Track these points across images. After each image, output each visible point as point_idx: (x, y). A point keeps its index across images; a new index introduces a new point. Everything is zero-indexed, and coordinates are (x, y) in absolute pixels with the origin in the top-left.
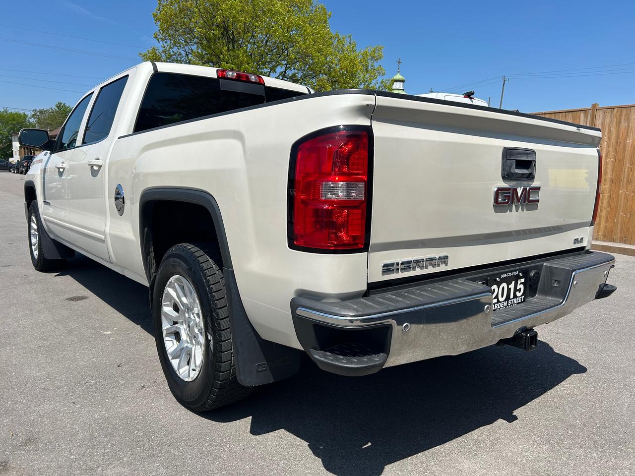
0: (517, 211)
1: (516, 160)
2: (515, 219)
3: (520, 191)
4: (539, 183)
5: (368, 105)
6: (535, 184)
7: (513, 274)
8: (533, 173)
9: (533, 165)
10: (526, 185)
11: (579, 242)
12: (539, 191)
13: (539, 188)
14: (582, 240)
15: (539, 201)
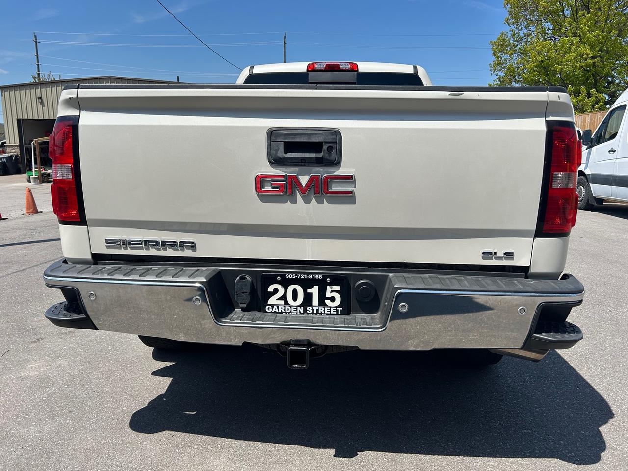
0: (308, 203)
1: (284, 142)
2: (305, 211)
3: (303, 179)
4: (353, 170)
5: (70, 98)
6: (342, 171)
7: (310, 277)
8: (328, 158)
9: (325, 147)
10: (321, 172)
11: (500, 258)
12: (354, 182)
13: (351, 177)
14: (509, 255)
15: (351, 192)
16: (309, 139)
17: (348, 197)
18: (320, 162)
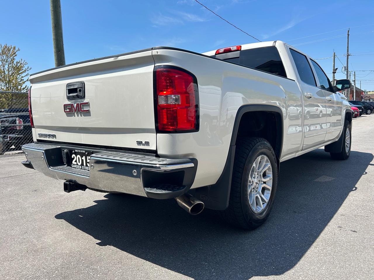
0: (78, 116)
1: (68, 89)
2: (78, 120)
3: (75, 105)
4: (89, 100)
6: (86, 101)
7: (82, 151)
8: (79, 95)
9: (78, 90)
10: (79, 101)
11: (143, 145)
12: (89, 105)
13: (87, 103)
14: (147, 143)
15: (88, 110)
16: (74, 87)
17: (87, 113)
18: (78, 97)
